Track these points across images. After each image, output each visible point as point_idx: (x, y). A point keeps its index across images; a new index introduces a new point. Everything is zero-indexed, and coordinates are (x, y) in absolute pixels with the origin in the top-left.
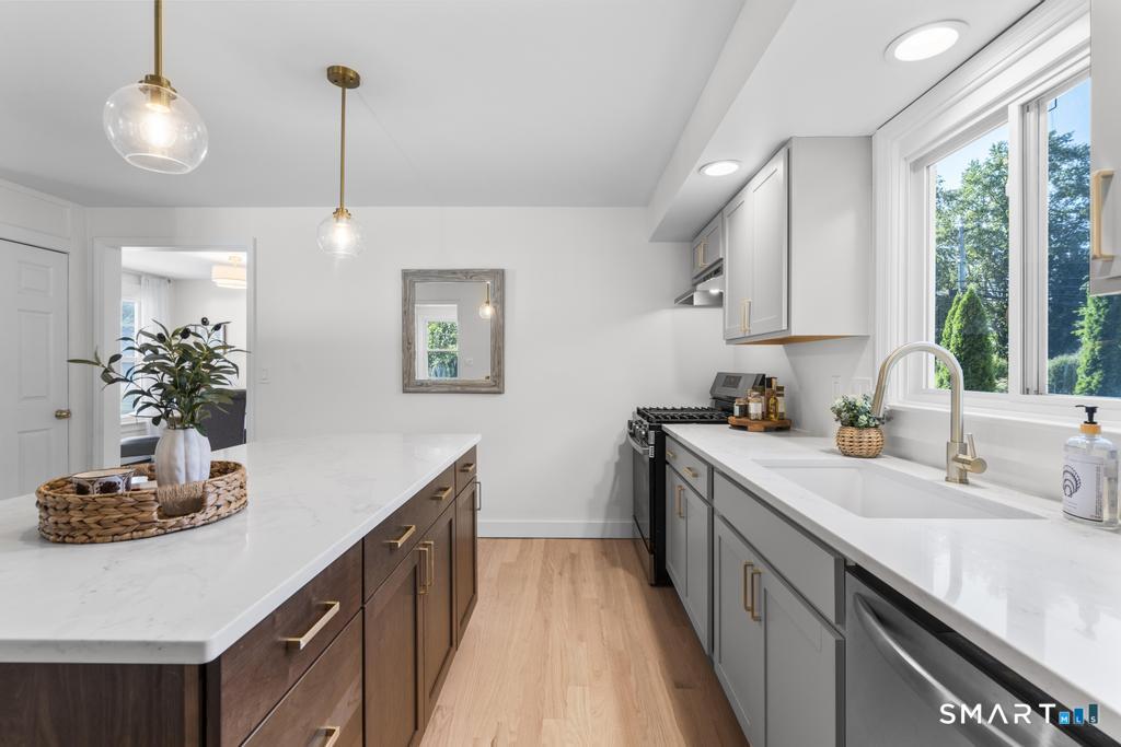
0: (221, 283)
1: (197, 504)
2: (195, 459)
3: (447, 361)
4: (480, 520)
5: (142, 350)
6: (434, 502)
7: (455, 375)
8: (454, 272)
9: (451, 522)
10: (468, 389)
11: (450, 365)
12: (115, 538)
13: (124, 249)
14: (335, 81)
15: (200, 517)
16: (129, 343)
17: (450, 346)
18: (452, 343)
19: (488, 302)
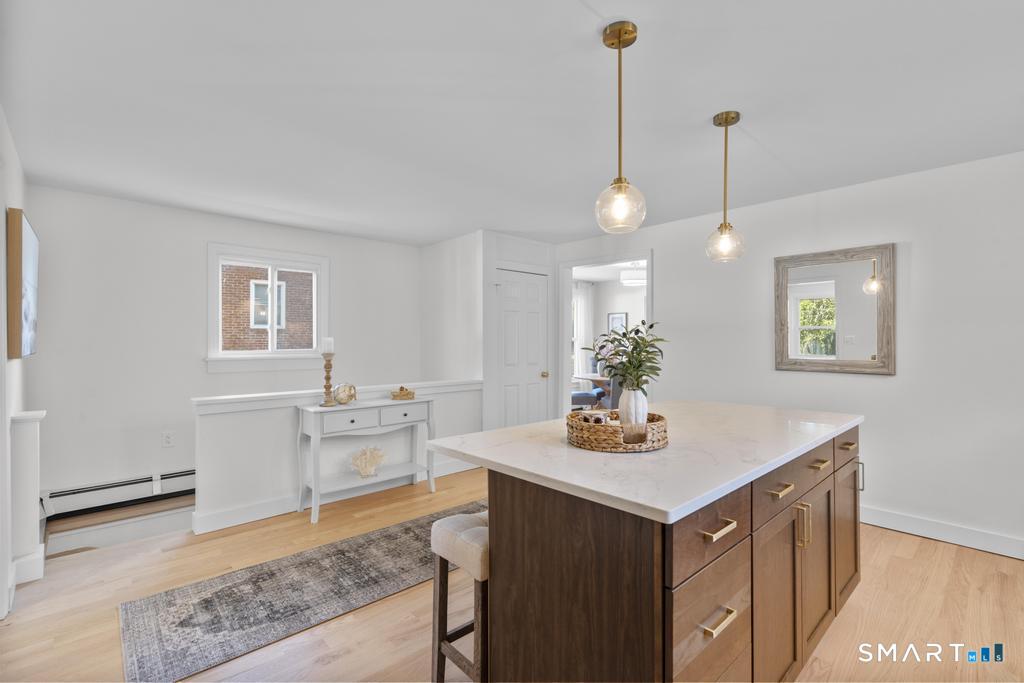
0: (626, 283)
1: (642, 438)
2: (640, 410)
3: (822, 337)
4: (862, 505)
5: (612, 342)
6: (812, 471)
7: (833, 351)
8: (831, 254)
9: (829, 493)
10: (848, 369)
11: (825, 341)
12: (603, 450)
13: (574, 269)
14: (720, 124)
15: (644, 446)
16: (606, 338)
17: (826, 322)
18: (829, 319)
19: (874, 277)
